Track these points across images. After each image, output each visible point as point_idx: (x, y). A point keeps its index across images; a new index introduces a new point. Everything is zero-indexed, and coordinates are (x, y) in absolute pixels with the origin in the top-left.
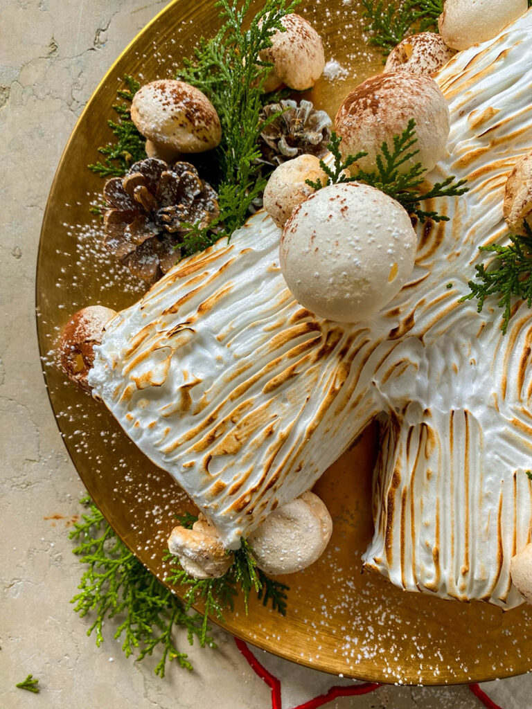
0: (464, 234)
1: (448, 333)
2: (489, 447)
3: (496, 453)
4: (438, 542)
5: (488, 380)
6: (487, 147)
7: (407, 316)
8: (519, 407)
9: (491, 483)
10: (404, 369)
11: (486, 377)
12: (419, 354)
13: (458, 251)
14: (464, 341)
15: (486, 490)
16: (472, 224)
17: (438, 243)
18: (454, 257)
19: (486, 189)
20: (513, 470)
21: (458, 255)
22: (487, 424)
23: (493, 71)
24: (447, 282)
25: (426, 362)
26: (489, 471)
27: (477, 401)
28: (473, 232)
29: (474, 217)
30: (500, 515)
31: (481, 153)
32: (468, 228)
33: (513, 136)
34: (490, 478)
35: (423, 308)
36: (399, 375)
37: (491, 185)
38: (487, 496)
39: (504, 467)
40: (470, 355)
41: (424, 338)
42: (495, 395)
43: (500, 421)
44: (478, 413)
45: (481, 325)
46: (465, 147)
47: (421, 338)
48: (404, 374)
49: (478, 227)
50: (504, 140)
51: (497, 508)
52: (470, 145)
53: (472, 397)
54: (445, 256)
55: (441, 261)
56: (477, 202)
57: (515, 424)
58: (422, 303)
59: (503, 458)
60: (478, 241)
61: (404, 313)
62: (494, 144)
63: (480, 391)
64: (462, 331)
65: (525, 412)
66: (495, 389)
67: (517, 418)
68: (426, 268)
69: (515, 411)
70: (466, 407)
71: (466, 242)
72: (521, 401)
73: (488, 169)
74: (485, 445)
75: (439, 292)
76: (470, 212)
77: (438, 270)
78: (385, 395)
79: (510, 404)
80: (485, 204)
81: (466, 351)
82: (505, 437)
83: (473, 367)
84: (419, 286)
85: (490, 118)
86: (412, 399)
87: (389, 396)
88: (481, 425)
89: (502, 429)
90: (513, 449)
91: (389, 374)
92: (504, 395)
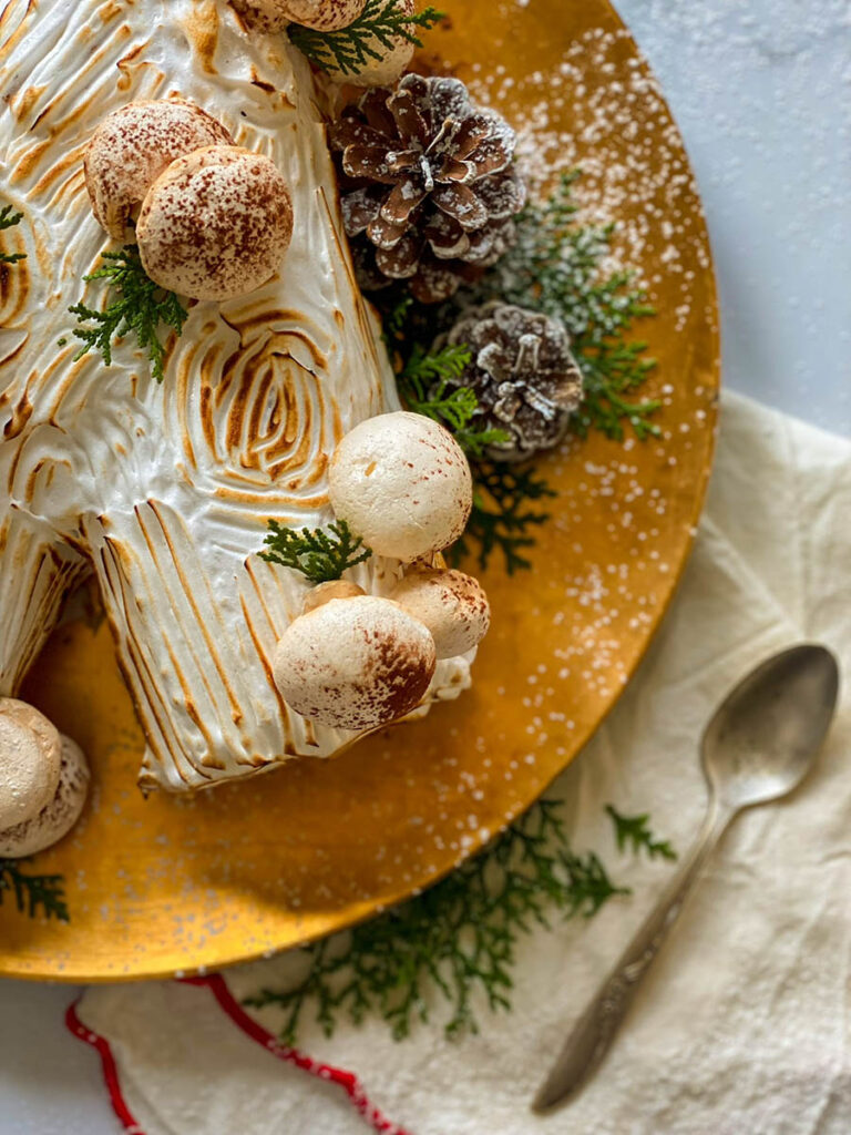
0: (57, 267)
1: (88, 404)
2: (201, 539)
3: (213, 543)
4: (186, 693)
5: (168, 450)
6: (48, 140)
7: (18, 401)
8: (221, 471)
9: (223, 586)
10: (51, 473)
11: (162, 447)
12: (61, 446)
13: (56, 293)
14: (115, 408)
15: (219, 597)
16: (63, 250)
17: (25, 291)
18: (55, 302)
19: (66, 196)
20: (243, 558)
21: (59, 297)
22: (189, 509)
23: (26, 31)
24: (57, 338)
25: (81, 454)
26: (214, 571)
27: (163, 482)
28: (68, 261)
29: (62, 240)
30: (249, 625)
31: (41, 151)
32: (59, 256)
33: (77, 114)
34: (219, 580)
35: (37, 384)
36: (48, 484)
37: (71, 189)
38: (225, 605)
39: (231, 558)
40: (132, 424)
41: (56, 421)
42: (179, 466)
43: (202, 498)
44: (171, 499)
45: (130, 379)
46: (18, 149)
47: (52, 423)
48: (54, 480)
49: (72, 252)
50: (66, 123)
51: (242, 617)
52: (26, 144)
53: (154, 481)
54: (41, 305)
55: (39, 313)
56: (60, 217)
57: (221, 496)
58: (34, 375)
59: (224, 546)
60: (80, 270)
61: (14, 397)
62: (54, 133)
63: (161, 467)
64: (109, 396)
65: (231, 475)
66: (179, 458)
67: (223, 486)
68: (20, 329)
69: (218, 478)
70: (150, 495)
71: (63, 277)
72: (220, 463)
73: (60, 169)
74: (193, 538)
75: (51, 354)
76: (55, 233)
77: (40, 325)
78: (42, 518)
79: (205, 471)
80: (71, 218)
81: (125, 420)
82: (216, 517)
83: (142, 439)
84: (21, 356)
85: (33, 102)
86: (83, 511)
87: (49, 517)
88: (179, 513)
89: (206, 508)
90: (234, 530)
91: (31, 487)
92: (193, 461)
